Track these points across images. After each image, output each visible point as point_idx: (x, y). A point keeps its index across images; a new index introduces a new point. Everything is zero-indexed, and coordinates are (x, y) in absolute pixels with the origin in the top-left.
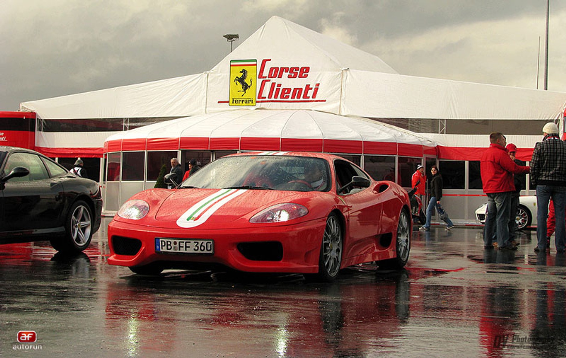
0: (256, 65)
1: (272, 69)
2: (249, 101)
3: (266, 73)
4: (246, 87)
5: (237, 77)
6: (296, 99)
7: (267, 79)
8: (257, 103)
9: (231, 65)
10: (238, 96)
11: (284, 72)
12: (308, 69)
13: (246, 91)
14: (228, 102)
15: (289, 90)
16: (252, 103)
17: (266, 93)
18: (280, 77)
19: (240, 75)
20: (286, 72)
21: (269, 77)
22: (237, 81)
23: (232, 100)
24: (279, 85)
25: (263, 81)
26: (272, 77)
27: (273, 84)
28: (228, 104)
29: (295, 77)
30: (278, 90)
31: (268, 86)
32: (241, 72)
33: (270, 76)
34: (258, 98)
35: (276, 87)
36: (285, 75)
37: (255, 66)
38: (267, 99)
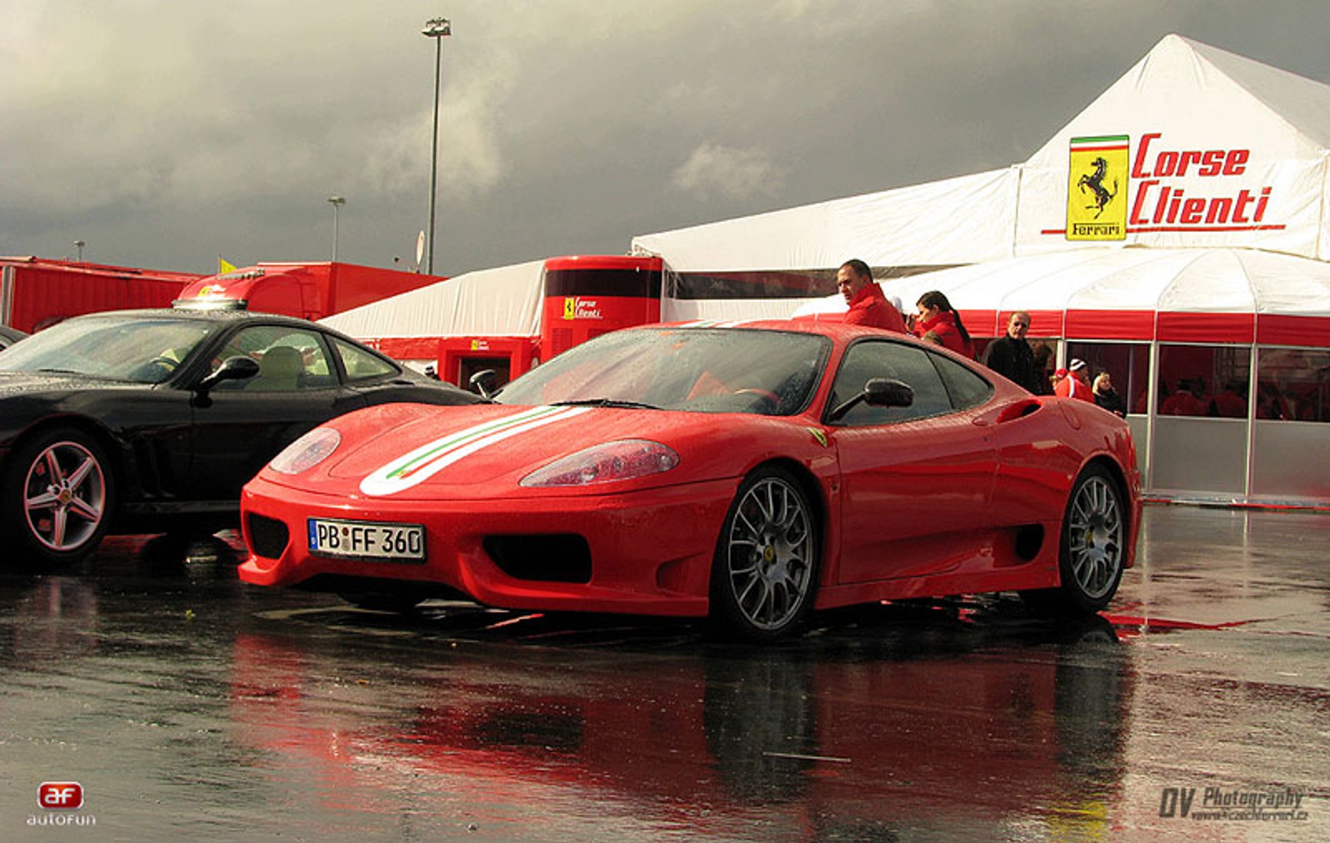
0: (1127, 147)
1: (1162, 156)
2: (1111, 229)
3: (1149, 165)
4: (1103, 197)
5: (1085, 176)
6: (1216, 224)
7: (1152, 178)
8: (1129, 235)
9: (1072, 150)
10: (1087, 218)
11: (1190, 164)
12: (1244, 155)
13: (1104, 207)
14: (1065, 232)
15: (1201, 203)
16: (1117, 232)
17: (1148, 211)
18: (1181, 173)
19: (1091, 171)
20: (1196, 161)
21: (1155, 175)
22: (1085, 186)
23: (1072, 227)
24: (1179, 193)
25: (1142, 183)
26: (1163, 175)
27: (1166, 191)
28: (1063, 236)
29: (1214, 173)
30: (1176, 203)
31: (1153, 194)
32: (1094, 164)
33: (1158, 172)
34: (1132, 222)
35: (1171, 197)
36: (1193, 169)
37: (1126, 151)
38: (1151, 225)
